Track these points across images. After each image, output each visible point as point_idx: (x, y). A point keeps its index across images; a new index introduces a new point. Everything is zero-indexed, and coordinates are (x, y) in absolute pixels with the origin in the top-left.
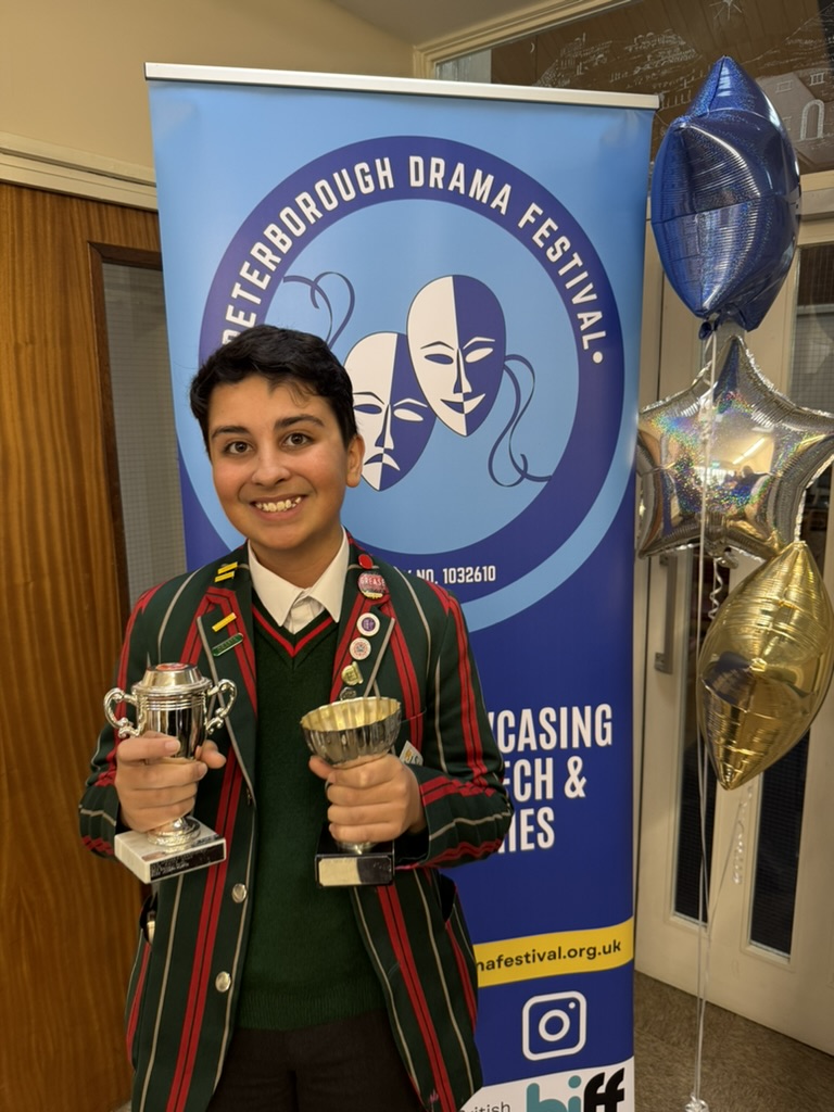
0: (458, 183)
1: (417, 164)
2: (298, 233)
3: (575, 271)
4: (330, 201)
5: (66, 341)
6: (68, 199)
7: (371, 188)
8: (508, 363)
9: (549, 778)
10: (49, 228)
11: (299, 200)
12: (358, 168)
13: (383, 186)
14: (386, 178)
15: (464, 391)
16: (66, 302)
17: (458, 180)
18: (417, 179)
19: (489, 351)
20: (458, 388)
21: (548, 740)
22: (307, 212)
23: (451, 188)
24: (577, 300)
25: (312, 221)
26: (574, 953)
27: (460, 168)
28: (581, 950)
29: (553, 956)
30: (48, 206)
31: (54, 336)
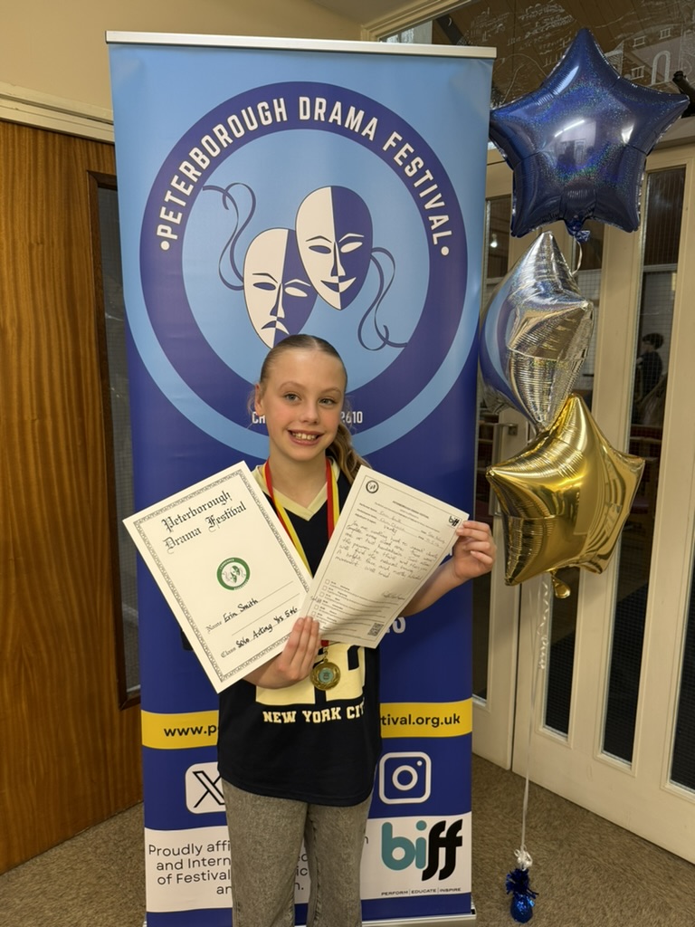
0: (336, 116)
1: (305, 102)
2: (214, 154)
4: (239, 131)
5: (68, 244)
6: (73, 139)
8: (373, 254)
10: (57, 160)
13: (279, 120)
14: (281, 113)
15: (339, 275)
16: (69, 215)
17: (336, 114)
18: (305, 114)
19: (359, 244)
20: (334, 273)
23: (331, 121)
24: (428, 206)
26: (422, 721)
27: (338, 105)
28: (427, 719)
30: (57, 143)
31: (59, 240)
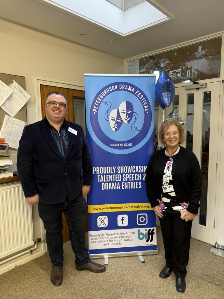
0: (126, 88)
3: (144, 100)
7: (114, 89)
9: (140, 177)
11: (104, 91)
12: (112, 87)
13: (116, 89)
21: (140, 171)
22: (105, 93)
25: (106, 94)
29: (142, 207)
